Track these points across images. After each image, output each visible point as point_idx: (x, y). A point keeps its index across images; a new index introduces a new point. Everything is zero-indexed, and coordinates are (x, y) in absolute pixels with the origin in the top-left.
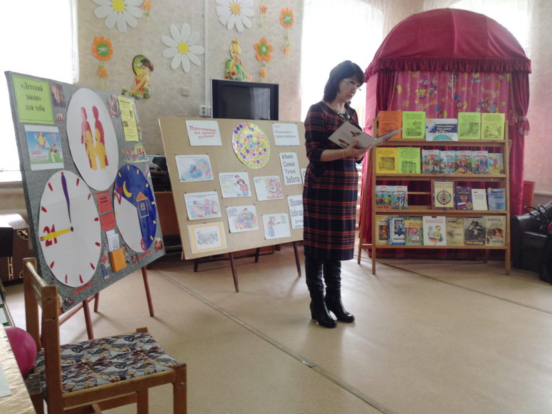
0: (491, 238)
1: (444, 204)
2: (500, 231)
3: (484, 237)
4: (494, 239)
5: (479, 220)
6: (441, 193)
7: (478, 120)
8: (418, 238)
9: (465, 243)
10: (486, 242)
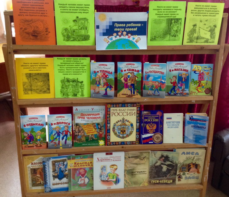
0: (184, 174)
1: (123, 138)
2: (196, 166)
3: (175, 174)
4: (188, 176)
5: (170, 155)
6: (120, 123)
7: (181, 15)
8: (87, 180)
9: (150, 182)
10: (177, 179)
